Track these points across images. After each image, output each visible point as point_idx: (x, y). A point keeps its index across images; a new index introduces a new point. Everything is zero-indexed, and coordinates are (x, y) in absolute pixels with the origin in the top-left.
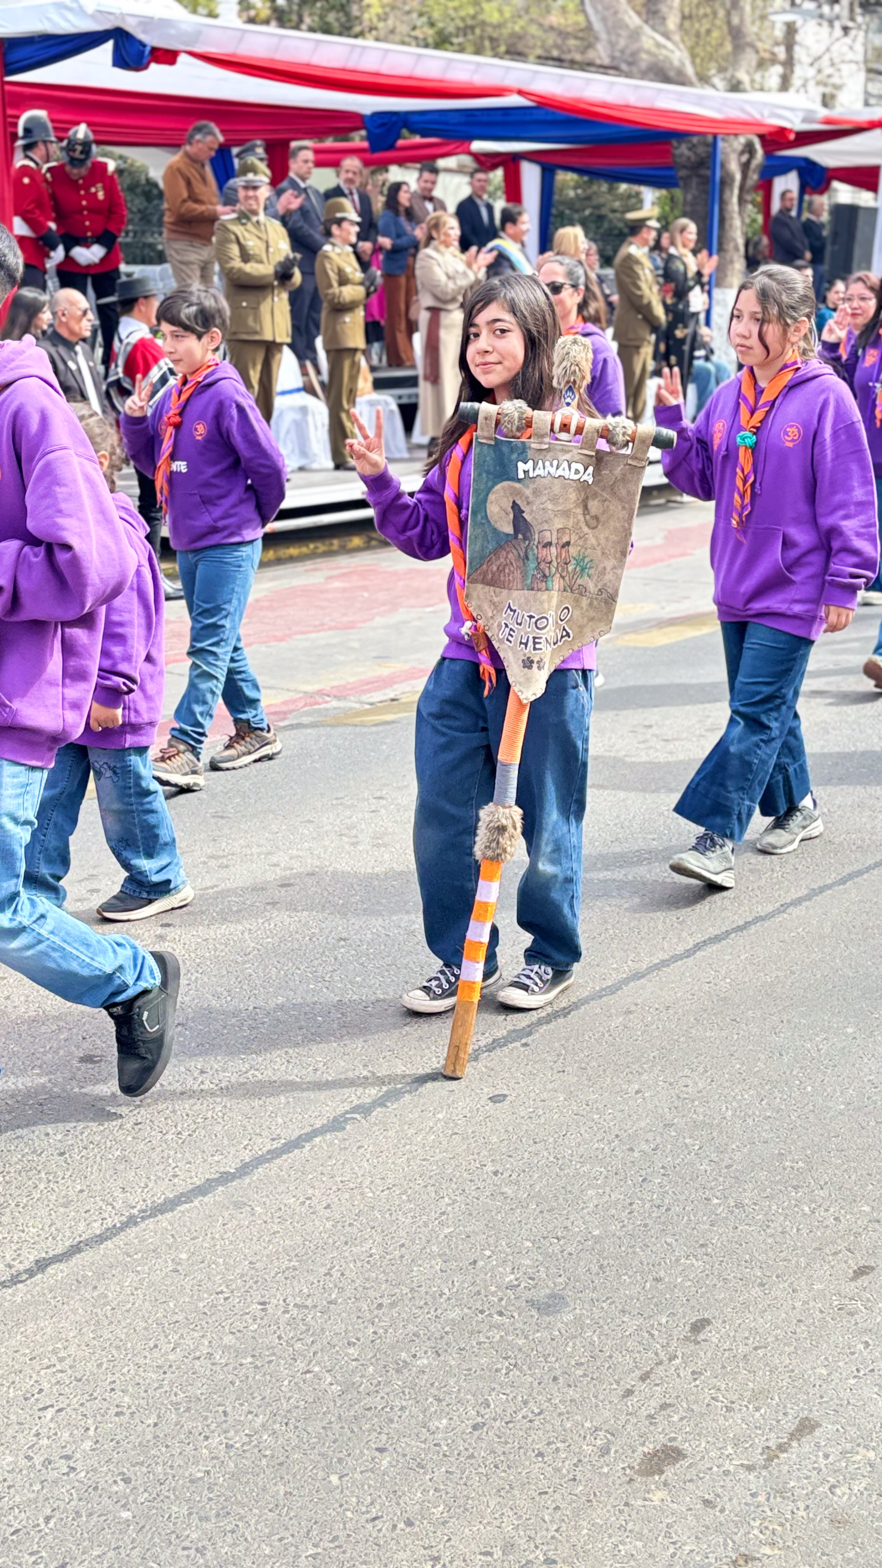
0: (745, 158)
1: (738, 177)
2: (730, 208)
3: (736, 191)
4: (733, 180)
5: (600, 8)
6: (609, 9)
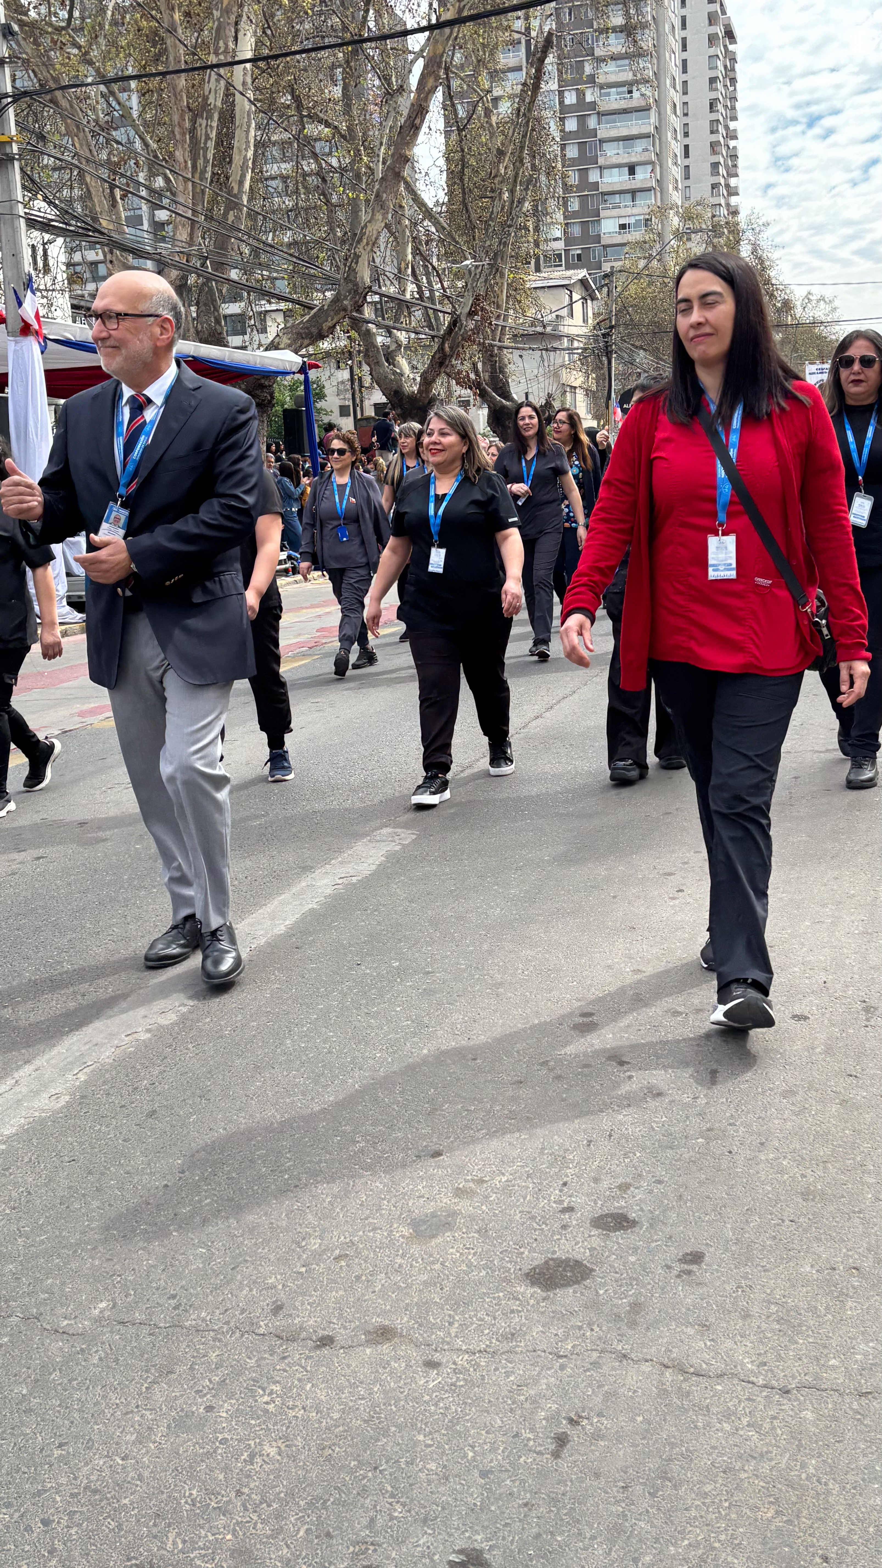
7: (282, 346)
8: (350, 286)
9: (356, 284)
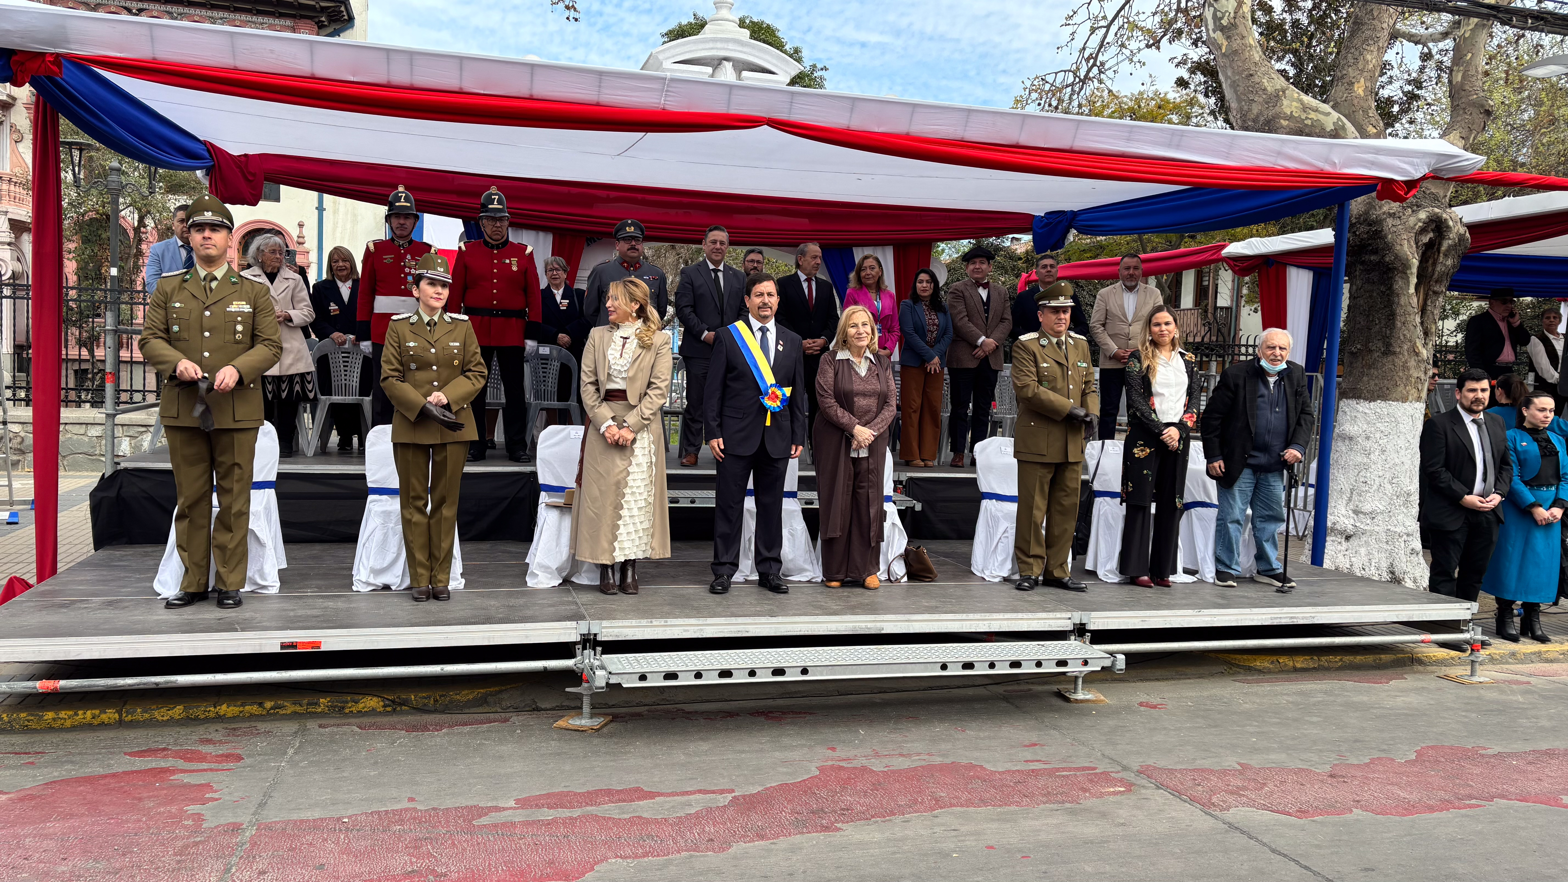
0: (1425, 239)
1: (1415, 262)
2: (1403, 301)
3: (1414, 280)
4: (1406, 266)
5: (1229, 74)
6: (1240, 74)
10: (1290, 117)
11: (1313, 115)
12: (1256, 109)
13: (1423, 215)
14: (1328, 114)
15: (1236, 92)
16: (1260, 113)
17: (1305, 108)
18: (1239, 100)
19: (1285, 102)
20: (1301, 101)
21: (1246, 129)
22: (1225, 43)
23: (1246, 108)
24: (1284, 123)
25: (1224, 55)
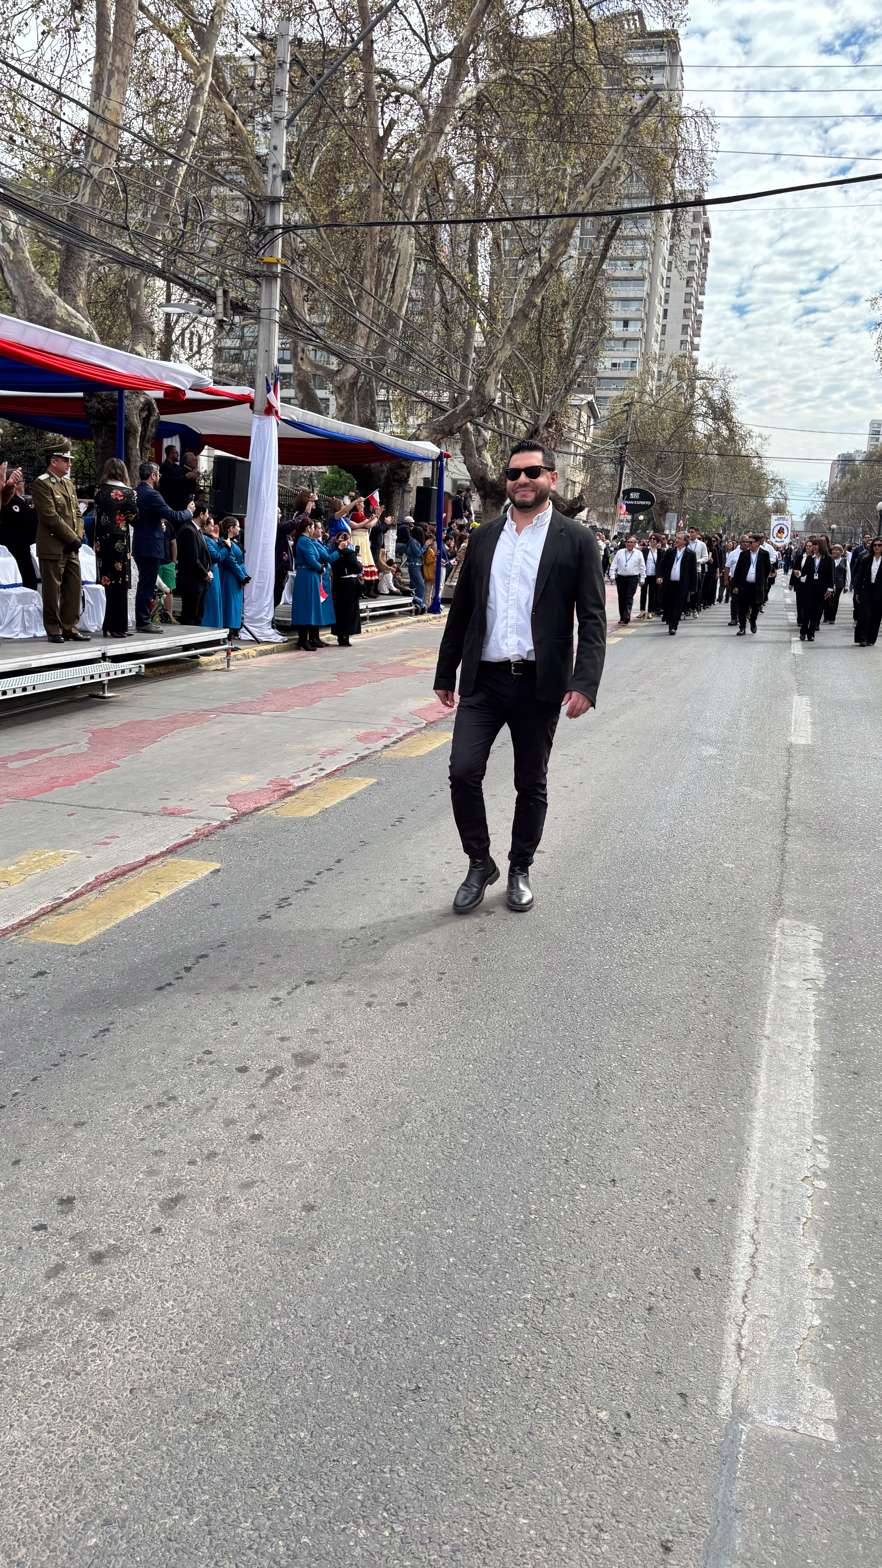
0: (145, 417)
1: (139, 429)
2: (134, 452)
3: (138, 440)
4: (136, 431)
5: (17, 277)
6: (25, 278)
7: (421, 437)
8: (479, 397)
9: (484, 397)
10: (61, 319)
11: (74, 321)
12: (38, 309)
13: (142, 400)
14: (83, 322)
15: (23, 292)
16: (42, 312)
17: (70, 315)
18: (25, 298)
19: (57, 308)
20: (66, 309)
21: (31, 321)
22: (12, 253)
23: (31, 305)
24: (59, 323)
25: (11, 261)
